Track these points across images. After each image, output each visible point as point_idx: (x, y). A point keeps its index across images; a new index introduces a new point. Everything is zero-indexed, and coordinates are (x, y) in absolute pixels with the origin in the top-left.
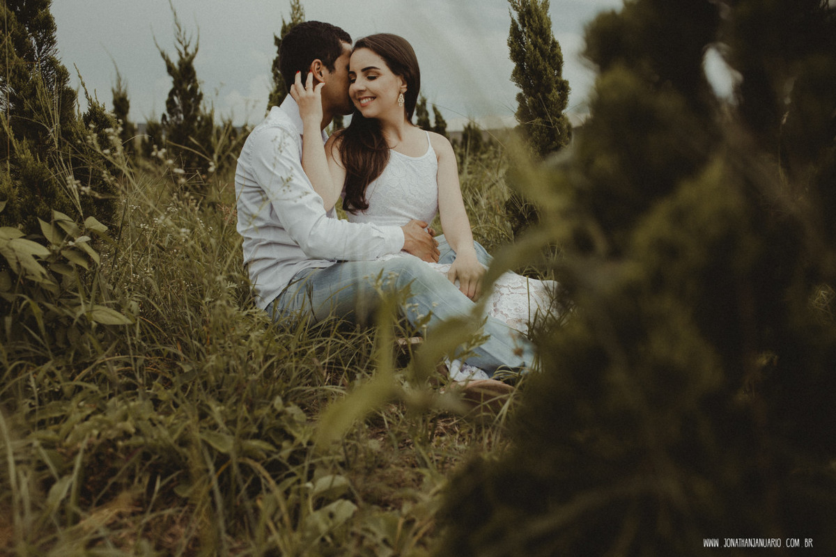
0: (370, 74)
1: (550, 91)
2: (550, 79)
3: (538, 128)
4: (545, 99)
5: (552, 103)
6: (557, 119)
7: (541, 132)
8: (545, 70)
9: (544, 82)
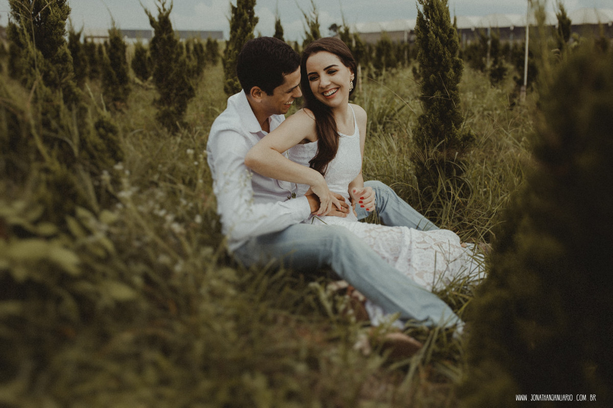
0: (330, 71)
1: (448, 70)
2: (448, 61)
3: (438, 99)
4: (444, 76)
5: (449, 80)
6: (453, 92)
7: (440, 103)
8: (444, 54)
9: (443, 63)
